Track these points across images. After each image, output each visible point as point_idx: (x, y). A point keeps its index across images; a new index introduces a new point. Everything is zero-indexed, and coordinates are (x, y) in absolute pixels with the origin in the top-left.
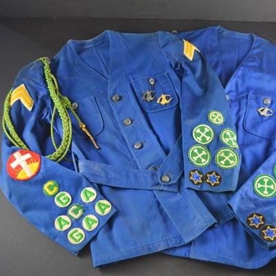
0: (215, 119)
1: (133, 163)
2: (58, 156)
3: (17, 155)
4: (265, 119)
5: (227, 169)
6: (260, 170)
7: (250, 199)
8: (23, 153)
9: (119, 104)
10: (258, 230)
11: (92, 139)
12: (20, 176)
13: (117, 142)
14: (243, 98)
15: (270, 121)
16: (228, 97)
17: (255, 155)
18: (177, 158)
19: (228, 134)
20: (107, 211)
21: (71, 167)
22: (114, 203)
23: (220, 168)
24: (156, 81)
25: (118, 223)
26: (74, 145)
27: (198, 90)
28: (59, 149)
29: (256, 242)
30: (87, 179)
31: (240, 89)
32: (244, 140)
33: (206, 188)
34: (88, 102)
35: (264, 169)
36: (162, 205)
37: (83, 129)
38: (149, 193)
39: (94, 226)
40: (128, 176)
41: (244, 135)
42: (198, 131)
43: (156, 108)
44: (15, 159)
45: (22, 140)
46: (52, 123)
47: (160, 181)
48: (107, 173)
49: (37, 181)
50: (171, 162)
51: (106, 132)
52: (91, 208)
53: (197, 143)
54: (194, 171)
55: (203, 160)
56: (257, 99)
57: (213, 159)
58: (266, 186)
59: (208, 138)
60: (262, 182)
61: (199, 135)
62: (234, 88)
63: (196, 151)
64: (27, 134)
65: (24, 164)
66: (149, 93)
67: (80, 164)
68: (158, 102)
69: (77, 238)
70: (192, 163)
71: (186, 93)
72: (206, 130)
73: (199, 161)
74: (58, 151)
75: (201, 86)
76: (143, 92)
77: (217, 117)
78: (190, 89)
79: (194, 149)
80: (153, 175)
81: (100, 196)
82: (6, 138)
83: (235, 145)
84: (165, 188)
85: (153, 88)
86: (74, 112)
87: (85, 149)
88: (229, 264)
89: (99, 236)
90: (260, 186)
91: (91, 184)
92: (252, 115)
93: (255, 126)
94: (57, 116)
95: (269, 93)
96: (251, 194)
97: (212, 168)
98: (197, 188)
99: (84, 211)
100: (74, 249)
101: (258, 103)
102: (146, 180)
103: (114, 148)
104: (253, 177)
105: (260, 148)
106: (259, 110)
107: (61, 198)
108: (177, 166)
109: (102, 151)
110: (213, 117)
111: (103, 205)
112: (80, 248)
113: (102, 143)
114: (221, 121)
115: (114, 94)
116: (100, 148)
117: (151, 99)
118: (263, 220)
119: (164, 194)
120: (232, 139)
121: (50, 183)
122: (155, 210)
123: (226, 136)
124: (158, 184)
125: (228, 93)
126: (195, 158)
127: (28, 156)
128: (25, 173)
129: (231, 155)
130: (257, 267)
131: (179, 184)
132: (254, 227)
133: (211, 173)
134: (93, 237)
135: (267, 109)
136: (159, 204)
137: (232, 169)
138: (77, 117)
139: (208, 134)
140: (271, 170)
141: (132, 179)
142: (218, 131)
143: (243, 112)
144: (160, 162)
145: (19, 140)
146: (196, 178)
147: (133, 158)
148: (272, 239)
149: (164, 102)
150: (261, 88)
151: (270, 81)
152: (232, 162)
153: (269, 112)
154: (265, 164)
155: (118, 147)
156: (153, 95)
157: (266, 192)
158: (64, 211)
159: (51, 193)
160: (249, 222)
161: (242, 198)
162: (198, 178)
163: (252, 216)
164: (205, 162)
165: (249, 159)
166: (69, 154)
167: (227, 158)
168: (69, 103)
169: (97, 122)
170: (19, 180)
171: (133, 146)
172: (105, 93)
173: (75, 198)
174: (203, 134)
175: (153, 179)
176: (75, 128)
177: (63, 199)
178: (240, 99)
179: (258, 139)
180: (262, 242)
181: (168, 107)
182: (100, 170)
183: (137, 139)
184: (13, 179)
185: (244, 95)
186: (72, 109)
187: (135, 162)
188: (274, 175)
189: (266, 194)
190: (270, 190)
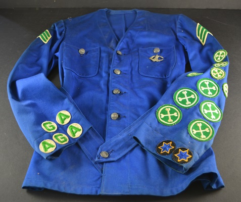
10: (170, 156)
90: (163, 116)
106: (151, 58)
132: (165, 154)
148: (187, 160)
153: (160, 58)
157: (170, 120)
160: (159, 151)
163: (161, 144)
185: (135, 50)
188: (175, 104)
189: (170, 122)
190: (174, 118)
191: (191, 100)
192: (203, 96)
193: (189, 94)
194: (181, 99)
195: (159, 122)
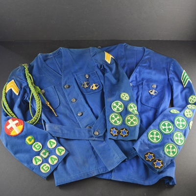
0: (124, 98)
2: (34, 121)
3: (10, 121)
4: (153, 96)
5: (132, 127)
6: (151, 127)
7: (146, 144)
8: (13, 120)
9: (68, 90)
10: (151, 163)
11: (53, 111)
12: (12, 133)
13: (68, 112)
14: (140, 84)
15: (156, 98)
16: (131, 84)
17: (148, 118)
18: (103, 121)
19: (132, 106)
20: (63, 153)
21: (41, 127)
22: (67, 148)
23: (128, 126)
24: (89, 76)
25: (69, 160)
26: (43, 115)
27: (114, 81)
29: (150, 169)
30: (51, 134)
31: (138, 79)
32: (141, 110)
33: (120, 138)
34: (50, 89)
35: (153, 126)
36: (95, 149)
37: (48, 105)
38: (87, 142)
39: (56, 162)
40: (74, 132)
41: (142, 106)
42: (115, 105)
43: (90, 92)
44: (9, 124)
45: (13, 112)
46: (30, 102)
47: (93, 135)
48: (62, 131)
49: (22, 136)
50: (99, 123)
51: (61, 107)
52: (53, 151)
53: (114, 112)
54: (113, 128)
55: (118, 122)
56: (148, 85)
57: (124, 121)
58: (155, 136)
59: (120, 109)
60: (152, 134)
61: (115, 107)
62: (135, 79)
63: (113, 116)
64: (16, 109)
65: (14, 127)
66: (85, 83)
67: (47, 126)
68: (91, 88)
69: (46, 169)
70: (111, 124)
71: (107, 83)
72: (119, 104)
73: (115, 122)
74: (34, 118)
75: (116, 79)
76: (82, 82)
77: (125, 96)
78: (109, 80)
79: (113, 115)
80: (89, 131)
81: (58, 144)
82: (4, 111)
83: (136, 112)
84: (96, 139)
85: (88, 80)
86: (42, 95)
87: (49, 117)
88: (135, 183)
89: (58, 168)
90: (151, 136)
91: (53, 137)
92: (145, 94)
93: (147, 100)
94: (33, 98)
95: (155, 81)
96: (146, 141)
97: (123, 126)
98: (115, 138)
99: (49, 153)
100: (44, 175)
101: (149, 87)
102: (85, 134)
103: (66, 116)
104: (147, 131)
105: (150, 114)
106: (150, 91)
107: (36, 146)
108: (103, 125)
109: (59, 118)
110: (123, 97)
111: (61, 149)
112: (48, 175)
113: (59, 113)
114: (128, 99)
115: (66, 84)
116: (58, 116)
117: (87, 86)
118: (154, 156)
119: (96, 142)
120: (134, 109)
121: (29, 137)
122: (91, 152)
123: (131, 107)
124: (92, 136)
125: (131, 82)
126: (113, 121)
127: (17, 121)
128: (15, 132)
129: (134, 118)
130: (151, 184)
131: (105, 136)
132: (148, 161)
133: (122, 129)
134: (55, 168)
135: (154, 91)
136: (93, 148)
137: (135, 127)
138: (44, 98)
139: (120, 106)
140: (157, 127)
141: (77, 134)
142: (126, 104)
143: (140, 93)
144: (93, 123)
145: (11, 112)
146: (114, 132)
147: (77, 121)
148: (160, 167)
149: (95, 88)
150: (150, 79)
151: (155, 74)
152: (134, 122)
153: (155, 92)
154: (154, 123)
155: (68, 115)
156: (88, 84)
157: (155, 140)
158: (38, 154)
159: (30, 143)
160: (145, 158)
161: (141, 144)
162: (115, 132)
163: (147, 154)
164: (119, 123)
165: (144, 120)
166: (40, 120)
167: (132, 120)
168: (40, 90)
169: (56, 101)
170: (11, 136)
171: (77, 114)
172: (60, 84)
173: (44, 146)
174: (117, 107)
175: (89, 133)
176: (43, 104)
177: (37, 147)
178: (138, 85)
179: (149, 108)
180: (154, 169)
181: (97, 91)
182: (58, 129)
183: (79, 110)
184: (8, 136)
185: (140, 83)
186: (41, 93)
187: (78, 124)
188: (159, 129)
189: (155, 141)
190: (157, 139)
191: (169, 129)
192: (177, 127)
193: (169, 125)
194: (163, 127)
195: (148, 140)
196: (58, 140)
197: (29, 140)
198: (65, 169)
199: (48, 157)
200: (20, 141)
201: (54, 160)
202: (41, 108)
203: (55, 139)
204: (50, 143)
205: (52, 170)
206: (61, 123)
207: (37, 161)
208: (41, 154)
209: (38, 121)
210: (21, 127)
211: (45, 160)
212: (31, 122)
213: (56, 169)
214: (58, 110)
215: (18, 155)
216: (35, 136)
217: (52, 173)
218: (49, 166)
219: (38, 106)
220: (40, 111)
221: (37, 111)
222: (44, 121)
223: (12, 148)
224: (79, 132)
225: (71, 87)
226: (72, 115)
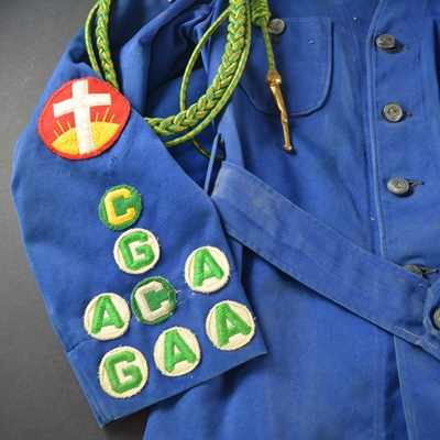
1: (365, 229)
3: (80, 87)
9: (388, 60)
11: (284, 119)
12: (62, 144)
13: (345, 154)
20: (238, 341)
26: (228, 117)
28: (188, 111)
30: (223, 223)
34: (312, 28)
36: (404, 392)
37: (273, 89)
38: (379, 341)
39: (183, 368)
40: (337, 260)
44: (70, 95)
47: (426, 320)
48: (282, 227)
51: (326, 118)
52: (196, 311)
67: (224, 172)
69: (124, 380)
80: (412, 290)
86: (267, 37)
87: (253, 139)
91: (228, 243)
99: (175, 310)
107: (133, 246)
109: (296, 162)
111: (235, 317)
113: (305, 139)
115: (385, 33)
116: (293, 152)
121: (124, 192)
122: (377, 399)
124: (415, 324)
127: (104, 99)
128: (75, 140)
136: (393, 384)
138: (270, 52)
155: (341, 166)
158: (126, 286)
168: (266, 13)
170: (54, 152)
171: (385, 181)
172: (363, 24)
175: (407, 302)
177: (136, 250)
182: (267, 211)
186: (266, 30)
196: (245, 262)
197: (116, 204)
198: (213, 425)
199: (163, 323)
200: (77, 190)
201: (177, 354)
202: (235, 82)
203: (231, 255)
204: (202, 262)
205: (150, 402)
206: (295, 194)
207: (105, 317)
208: (139, 295)
209: (197, 137)
210: (110, 129)
211: (141, 335)
212: (162, 124)
213: (169, 403)
214: (307, 126)
215: (40, 249)
216: (150, 201)
217: (145, 413)
218: (145, 374)
219: (227, 68)
220: (225, 98)
221: (209, 91)
222: (221, 147)
223: (31, 205)
224: (360, 270)
225: (405, 51)
226: (359, 175)
